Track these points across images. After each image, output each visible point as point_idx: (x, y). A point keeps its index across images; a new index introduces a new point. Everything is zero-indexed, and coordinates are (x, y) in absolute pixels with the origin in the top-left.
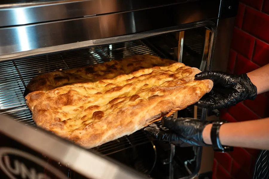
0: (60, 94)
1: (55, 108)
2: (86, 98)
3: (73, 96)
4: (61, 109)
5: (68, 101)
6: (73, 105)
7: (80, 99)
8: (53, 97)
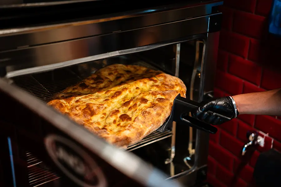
0: (82, 109)
1: (86, 120)
2: (102, 106)
3: (92, 107)
4: (91, 120)
5: (91, 112)
6: (97, 114)
7: (99, 108)
8: (79, 113)
